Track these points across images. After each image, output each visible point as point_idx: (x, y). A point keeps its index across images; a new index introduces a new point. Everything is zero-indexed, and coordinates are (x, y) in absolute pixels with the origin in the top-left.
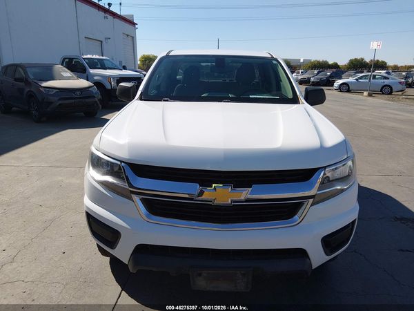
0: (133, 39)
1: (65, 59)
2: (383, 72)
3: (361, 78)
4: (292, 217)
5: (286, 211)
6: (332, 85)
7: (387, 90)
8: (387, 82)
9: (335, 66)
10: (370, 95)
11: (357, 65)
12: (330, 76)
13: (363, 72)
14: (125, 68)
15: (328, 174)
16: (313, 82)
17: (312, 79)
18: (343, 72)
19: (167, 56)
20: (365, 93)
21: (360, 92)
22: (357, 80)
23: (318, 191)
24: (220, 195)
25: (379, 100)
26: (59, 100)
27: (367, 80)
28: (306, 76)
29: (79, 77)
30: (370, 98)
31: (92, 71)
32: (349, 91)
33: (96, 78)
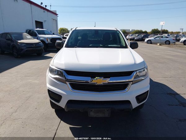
0: (56, 21)
1: (27, 30)
2: (166, 35)
3: (156, 37)
4: (125, 89)
5: (123, 87)
6: (144, 41)
7: (168, 43)
8: (167, 39)
9: (146, 32)
10: (160, 45)
11: (155, 32)
12: (143, 37)
13: (157, 35)
14: (54, 34)
15: (138, 74)
16: (136, 39)
17: (135, 38)
18: (149, 35)
19: (75, 30)
20: (158, 44)
21: (156, 44)
22: (155, 38)
23: (134, 79)
24: (99, 81)
25: (164, 47)
26: (27, 48)
27: (159, 39)
28: (133, 37)
29: (34, 38)
30: (160, 46)
31: (40, 36)
32: (151, 43)
33: (41, 38)
